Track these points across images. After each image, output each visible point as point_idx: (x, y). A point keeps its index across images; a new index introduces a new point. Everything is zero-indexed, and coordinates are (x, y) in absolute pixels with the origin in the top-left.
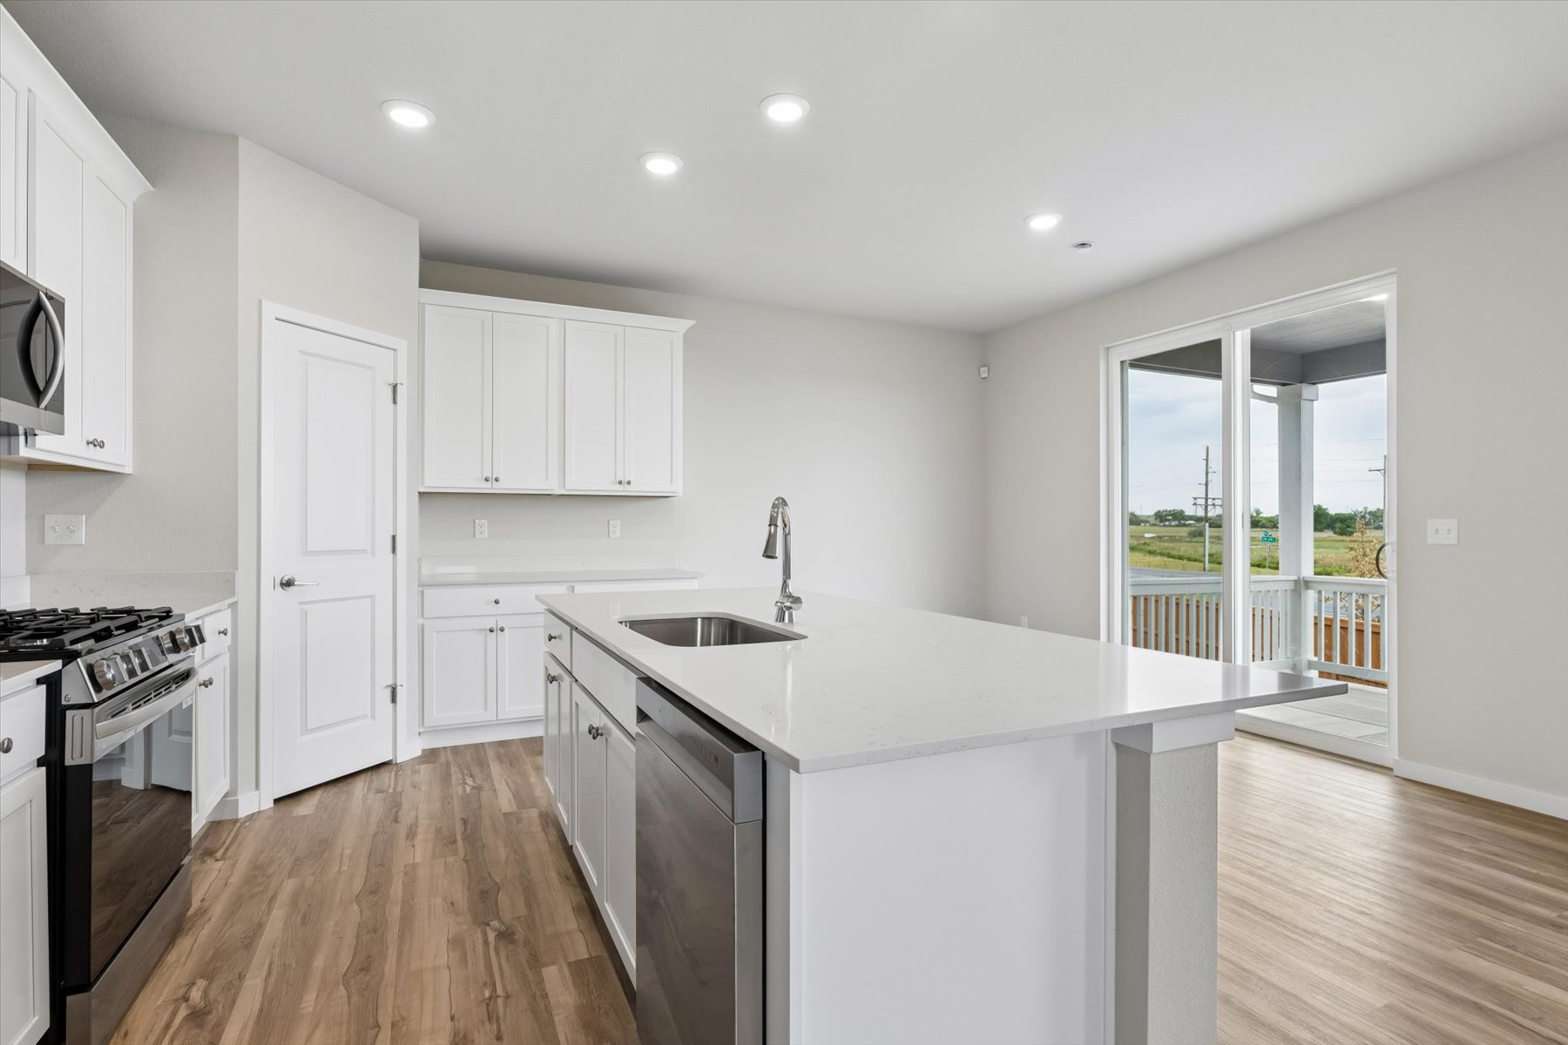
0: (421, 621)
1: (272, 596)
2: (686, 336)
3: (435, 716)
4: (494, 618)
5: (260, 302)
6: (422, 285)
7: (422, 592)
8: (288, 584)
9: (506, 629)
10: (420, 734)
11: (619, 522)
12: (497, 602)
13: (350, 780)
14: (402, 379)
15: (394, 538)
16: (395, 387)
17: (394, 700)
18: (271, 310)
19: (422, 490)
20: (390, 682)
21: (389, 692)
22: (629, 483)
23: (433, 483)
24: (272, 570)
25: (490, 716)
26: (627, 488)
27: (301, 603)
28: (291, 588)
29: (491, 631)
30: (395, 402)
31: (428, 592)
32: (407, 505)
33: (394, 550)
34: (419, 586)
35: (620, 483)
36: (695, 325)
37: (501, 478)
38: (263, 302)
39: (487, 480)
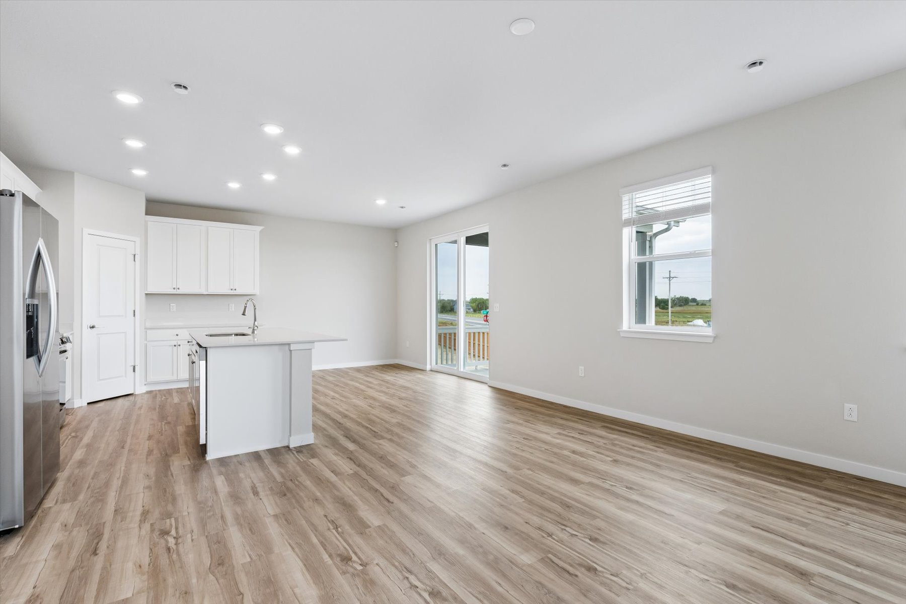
0: (146, 342)
1: (86, 331)
2: (261, 232)
3: (152, 378)
4: (176, 341)
5: (82, 229)
6: (146, 214)
7: (146, 332)
8: (93, 327)
9: (181, 346)
10: (145, 385)
11: (233, 305)
12: (177, 335)
13: (117, 399)
14: (138, 252)
15: (134, 311)
16: (134, 255)
17: (134, 371)
18: (86, 231)
19: (146, 293)
20: (133, 364)
21: (132, 368)
22: (235, 290)
23: (151, 290)
24: (87, 323)
25: (175, 378)
26: (235, 291)
27: (97, 334)
28: (94, 329)
29: (175, 346)
30: (134, 261)
31: (148, 331)
32: (140, 299)
33: (134, 315)
34: (145, 329)
35: (232, 290)
36: (263, 229)
37: (180, 288)
38: (84, 229)
39: (174, 289)
